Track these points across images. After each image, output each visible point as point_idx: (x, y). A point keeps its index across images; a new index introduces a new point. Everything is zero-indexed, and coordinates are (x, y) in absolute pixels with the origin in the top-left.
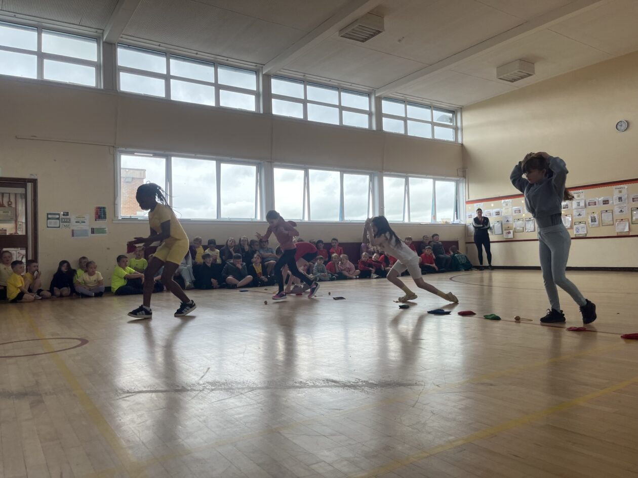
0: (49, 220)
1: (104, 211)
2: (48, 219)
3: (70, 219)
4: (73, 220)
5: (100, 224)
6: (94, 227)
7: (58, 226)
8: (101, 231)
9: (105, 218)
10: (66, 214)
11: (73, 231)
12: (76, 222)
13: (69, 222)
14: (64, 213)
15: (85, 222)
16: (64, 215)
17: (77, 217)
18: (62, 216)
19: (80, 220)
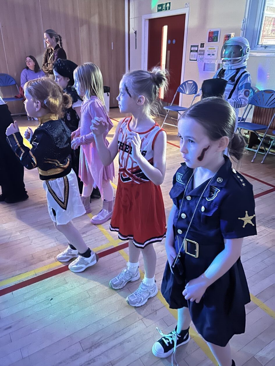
0: (192, 53)
2: (191, 51)
3: (204, 51)
4: (206, 53)
7: (196, 59)
10: (202, 45)
11: (205, 64)
12: (208, 55)
13: (203, 54)
14: (201, 44)
15: (214, 55)
16: (201, 47)
17: (209, 49)
18: (200, 48)
19: (212, 53)
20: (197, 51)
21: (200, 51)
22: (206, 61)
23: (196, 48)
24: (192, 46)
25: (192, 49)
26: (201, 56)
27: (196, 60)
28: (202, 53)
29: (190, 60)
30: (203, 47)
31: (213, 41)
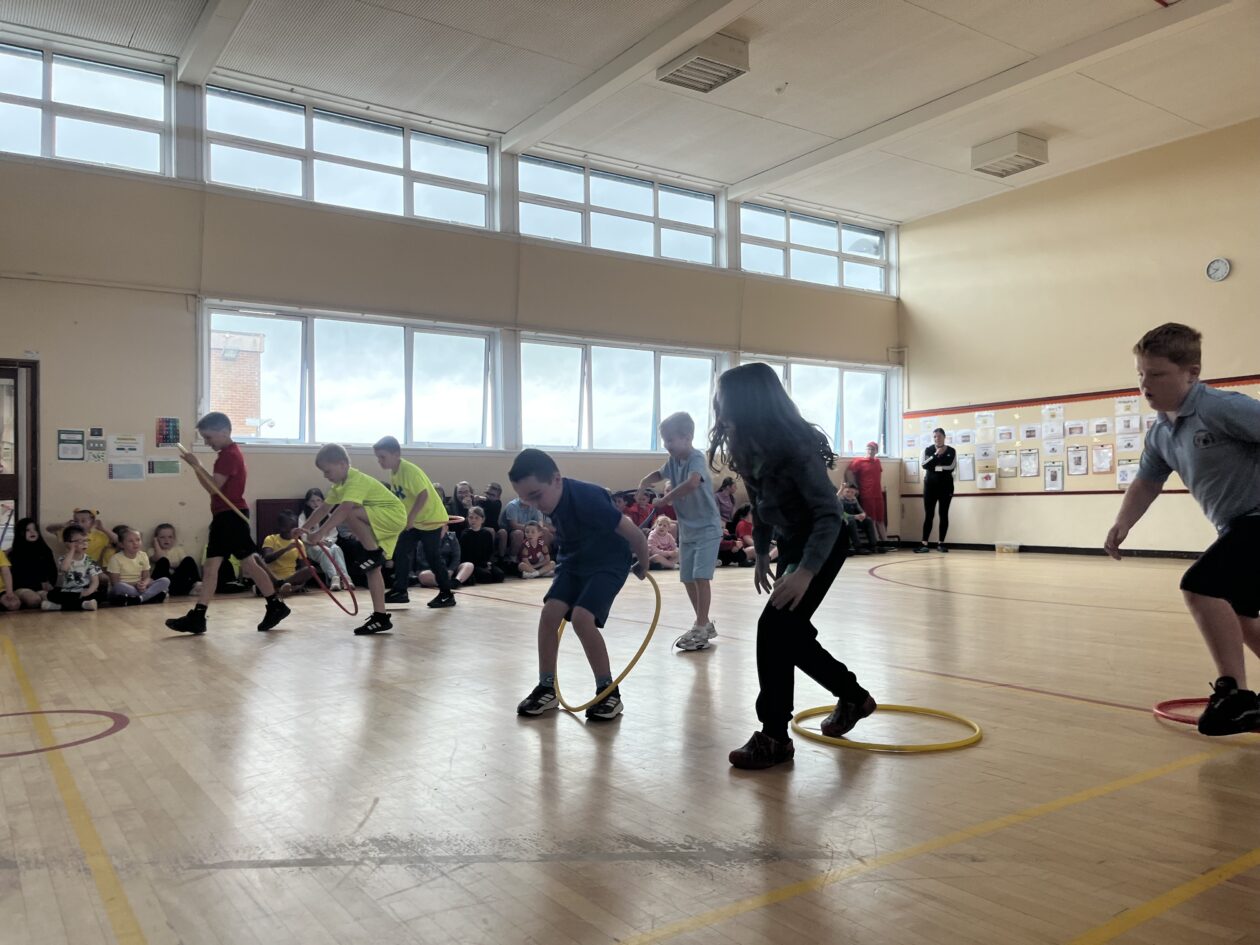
0: (62, 445)
1: (175, 427)
4: (112, 445)
5: (166, 453)
6: (154, 460)
7: (80, 456)
8: (168, 467)
9: (176, 440)
10: (97, 432)
11: (111, 466)
12: (118, 449)
13: (103, 449)
14: (93, 430)
15: (135, 449)
16: (92, 434)
17: (119, 439)
18: (88, 437)
19: (125, 444)
20: (80, 442)
21: (89, 442)
22: (114, 462)
23: (79, 437)
24: (60, 432)
25: (63, 437)
26: (94, 452)
27: (82, 459)
28: (102, 447)
29: (59, 459)
30: (100, 434)
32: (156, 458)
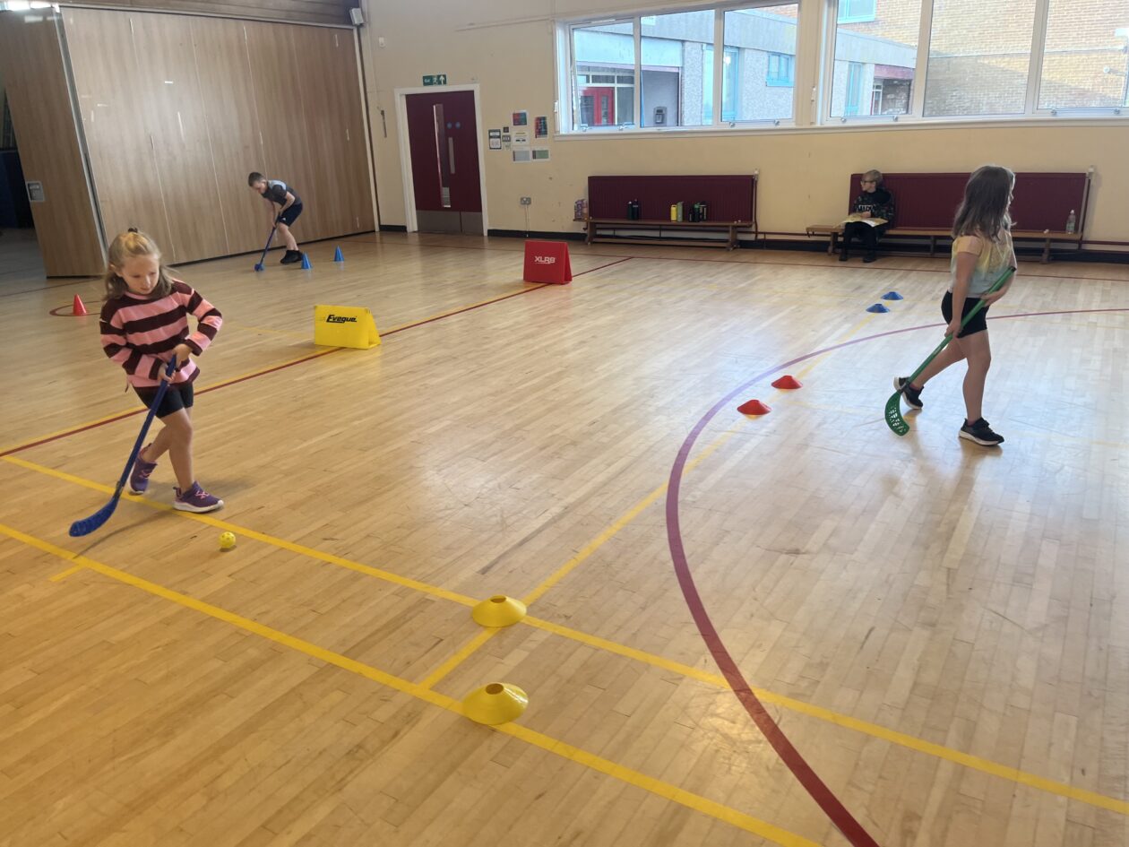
0: (491, 140)
1: (545, 123)
2: (490, 137)
3: (509, 136)
4: (514, 138)
5: (541, 144)
6: (536, 149)
7: (500, 148)
8: (543, 154)
9: (546, 133)
10: (506, 129)
11: (514, 153)
12: (517, 140)
13: (510, 141)
14: (504, 128)
15: (525, 141)
16: (504, 131)
17: (517, 133)
18: (503, 134)
19: (521, 138)
20: (499, 137)
21: (504, 136)
22: (515, 149)
23: (498, 134)
24: (490, 131)
25: (491, 134)
26: (506, 143)
28: (508, 139)
29: (491, 148)
30: (508, 132)
31: (520, 124)
32: (537, 149)
